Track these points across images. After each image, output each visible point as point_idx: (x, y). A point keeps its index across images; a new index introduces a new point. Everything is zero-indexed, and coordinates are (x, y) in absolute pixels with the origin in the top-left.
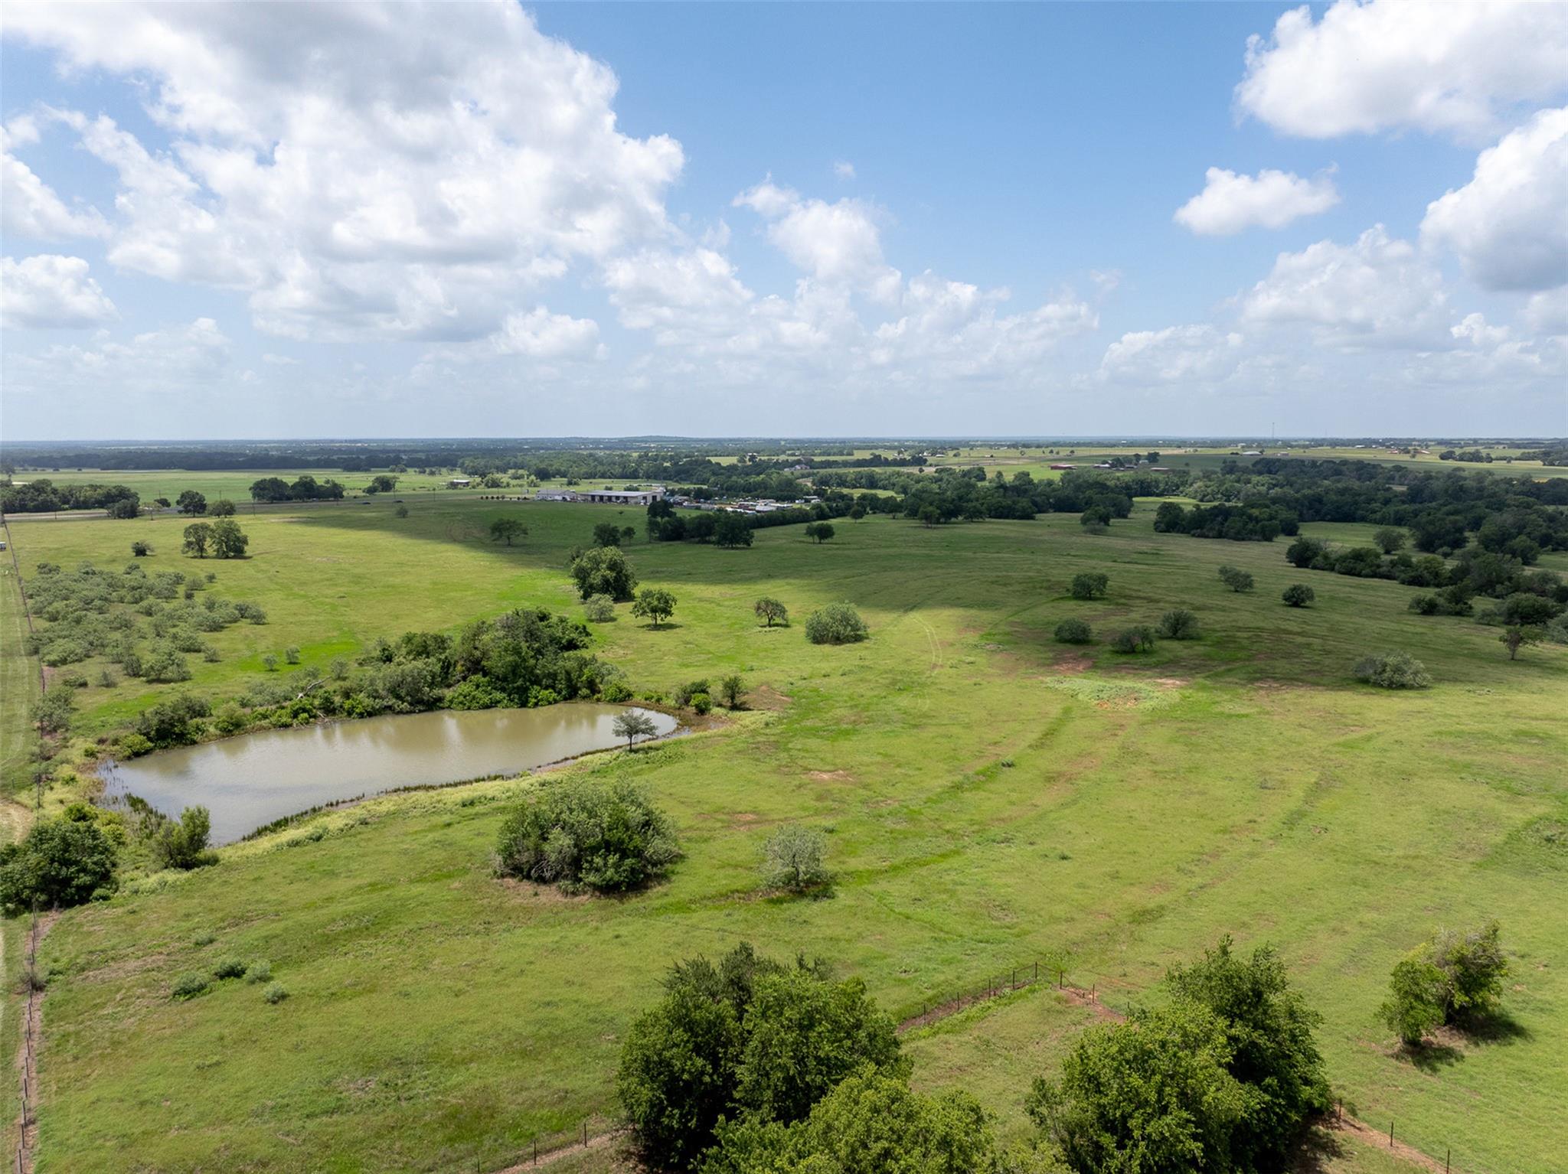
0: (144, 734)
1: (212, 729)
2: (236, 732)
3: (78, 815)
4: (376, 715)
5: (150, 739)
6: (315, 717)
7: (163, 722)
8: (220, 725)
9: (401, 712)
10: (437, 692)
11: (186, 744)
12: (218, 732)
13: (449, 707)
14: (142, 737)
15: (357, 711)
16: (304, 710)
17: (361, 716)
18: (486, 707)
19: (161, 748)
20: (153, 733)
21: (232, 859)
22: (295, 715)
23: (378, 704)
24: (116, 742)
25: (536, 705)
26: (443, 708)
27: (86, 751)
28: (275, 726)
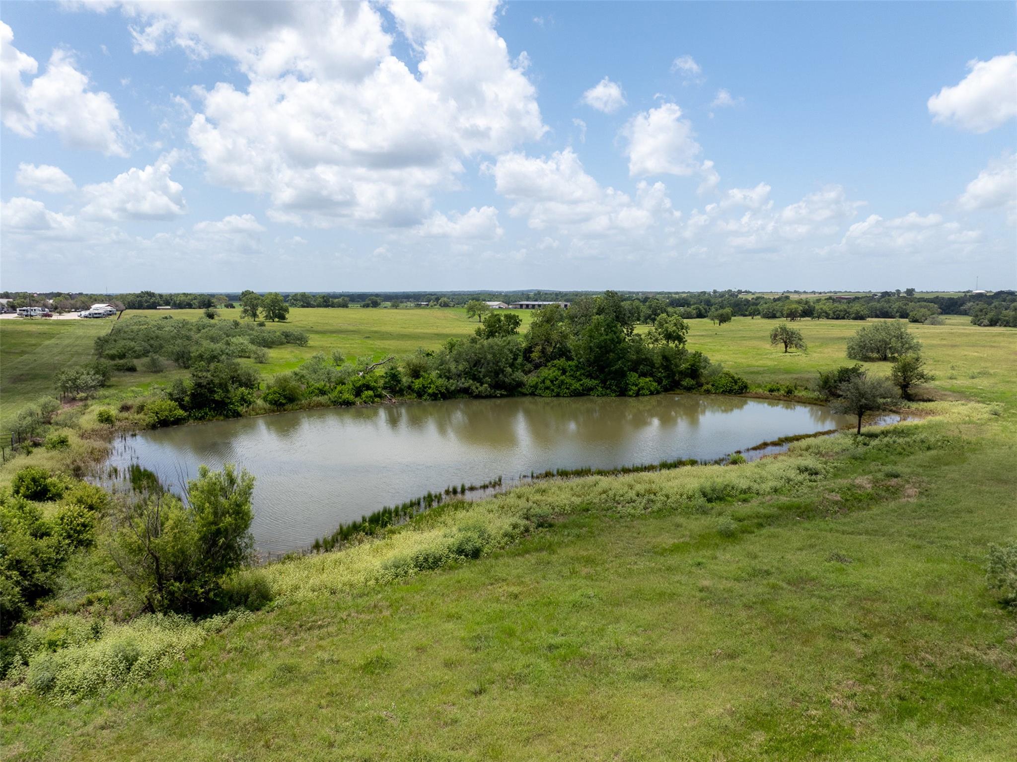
0: (176, 400)
1: (260, 402)
2: (289, 406)
3: (33, 488)
4: (450, 398)
5: (182, 407)
6: (380, 396)
7: (199, 385)
8: (270, 397)
9: (479, 397)
10: (519, 375)
11: (227, 417)
12: (267, 406)
13: (533, 394)
14: (173, 403)
15: (430, 391)
16: (368, 387)
17: (434, 397)
18: (577, 394)
19: (197, 419)
20: (187, 399)
21: (299, 595)
22: (358, 392)
23: (453, 384)
24: (141, 409)
25: (637, 394)
26: (524, 395)
27: (101, 415)
28: (335, 403)
